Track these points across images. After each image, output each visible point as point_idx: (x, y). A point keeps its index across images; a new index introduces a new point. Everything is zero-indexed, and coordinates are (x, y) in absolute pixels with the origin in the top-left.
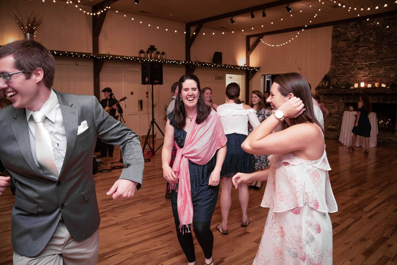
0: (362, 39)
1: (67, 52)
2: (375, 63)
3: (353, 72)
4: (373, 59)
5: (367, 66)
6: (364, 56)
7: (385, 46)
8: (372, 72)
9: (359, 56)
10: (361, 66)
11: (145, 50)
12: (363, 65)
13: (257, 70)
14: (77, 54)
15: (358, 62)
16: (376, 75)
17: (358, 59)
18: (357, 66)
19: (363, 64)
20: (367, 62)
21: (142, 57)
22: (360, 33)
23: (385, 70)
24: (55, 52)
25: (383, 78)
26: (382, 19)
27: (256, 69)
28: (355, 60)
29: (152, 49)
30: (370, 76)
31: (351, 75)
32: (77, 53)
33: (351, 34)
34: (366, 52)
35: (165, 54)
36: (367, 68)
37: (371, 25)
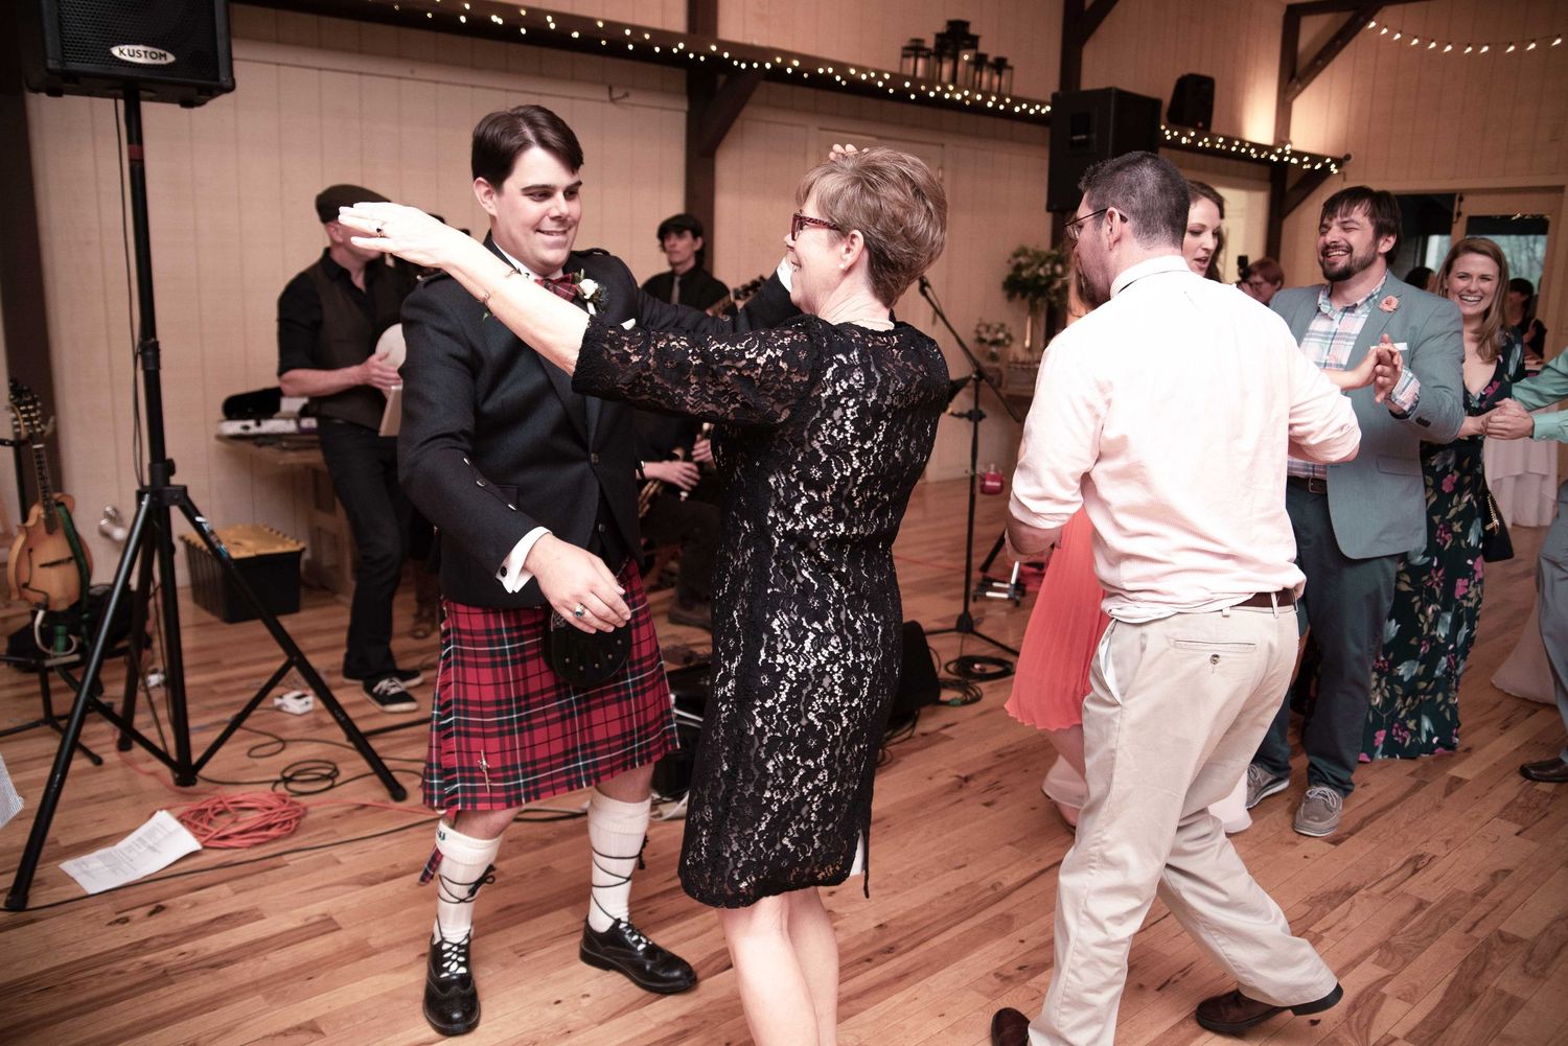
1: (605, 22)
11: (930, 44)
13: (1336, 171)
14: (647, 36)
21: (920, 74)
24: (549, 19)
27: (1333, 166)
29: (957, 36)
32: (649, 30)
35: (1011, 68)
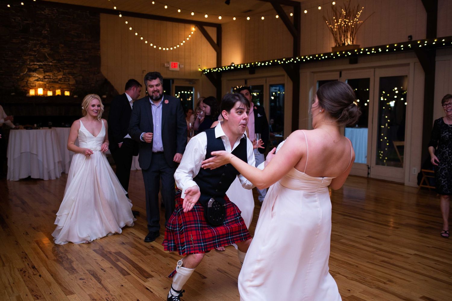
0: (31, 30)
2: (51, 64)
3: (22, 74)
4: (49, 59)
5: (41, 67)
6: (36, 53)
7: (63, 45)
8: (48, 76)
9: (30, 53)
10: (33, 66)
12: (36, 66)
15: (28, 60)
16: (53, 79)
17: (29, 56)
18: (28, 66)
19: (35, 63)
20: (42, 62)
22: (28, 21)
23: (64, 75)
25: (63, 85)
26: (56, 11)
28: (25, 58)
30: (46, 80)
31: (19, 77)
33: (15, 19)
34: (38, 48)
36: (42, 69)
37: (43, 14)
